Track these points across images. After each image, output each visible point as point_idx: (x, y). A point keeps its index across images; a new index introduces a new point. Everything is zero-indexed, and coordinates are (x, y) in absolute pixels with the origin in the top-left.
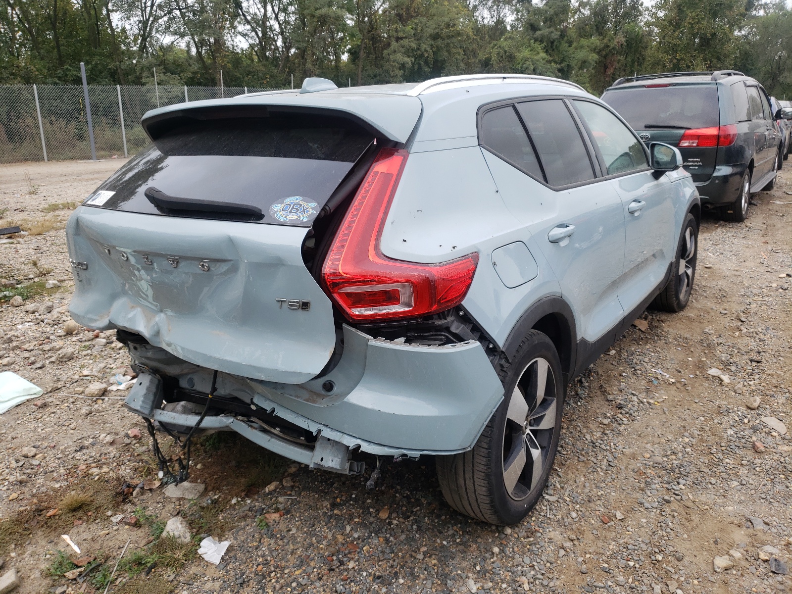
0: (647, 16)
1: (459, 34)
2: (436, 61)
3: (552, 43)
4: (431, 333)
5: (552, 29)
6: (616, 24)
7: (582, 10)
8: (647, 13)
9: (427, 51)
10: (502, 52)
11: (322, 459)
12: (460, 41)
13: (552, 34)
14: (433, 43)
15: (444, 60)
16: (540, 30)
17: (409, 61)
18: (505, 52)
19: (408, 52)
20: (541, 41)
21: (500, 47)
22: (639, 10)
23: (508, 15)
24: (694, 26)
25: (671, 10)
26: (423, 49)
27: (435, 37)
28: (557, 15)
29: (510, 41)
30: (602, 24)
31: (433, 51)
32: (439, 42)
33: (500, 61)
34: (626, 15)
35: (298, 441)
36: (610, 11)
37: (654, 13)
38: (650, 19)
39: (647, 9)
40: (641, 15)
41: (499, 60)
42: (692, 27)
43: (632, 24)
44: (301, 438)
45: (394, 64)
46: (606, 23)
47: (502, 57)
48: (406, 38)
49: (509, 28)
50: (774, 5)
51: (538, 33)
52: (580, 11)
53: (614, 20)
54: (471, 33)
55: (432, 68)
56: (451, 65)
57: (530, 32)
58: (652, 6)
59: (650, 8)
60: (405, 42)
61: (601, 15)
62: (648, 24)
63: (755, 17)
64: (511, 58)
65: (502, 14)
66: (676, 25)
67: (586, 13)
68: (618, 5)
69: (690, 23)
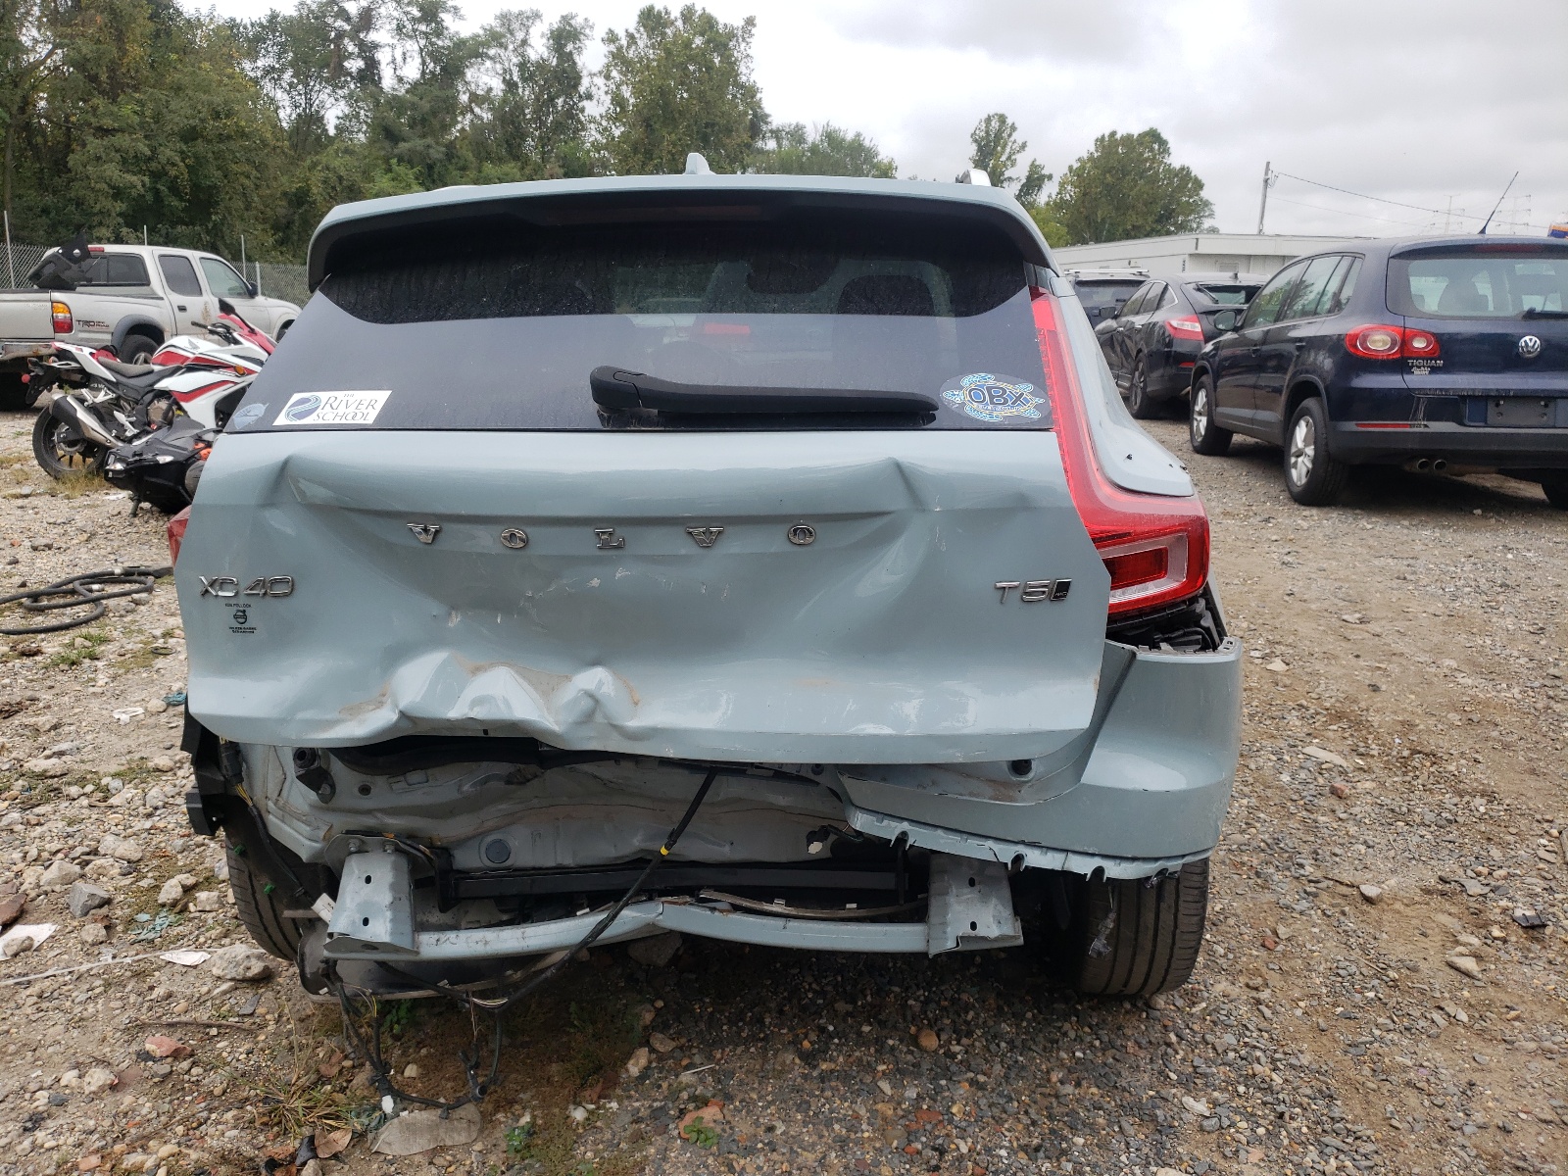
0: (593, 133)
1: (242, 134)
2: (196, 187)
3: (430, 167)
4: (1181, 632)
5: (429, 140)
6: (544, 141)
7: (477, 110)
8: (592, 126)
9: (174, 165)
10: (334, 179)
11: (973, 926)
12: (248, 150)
13: (431, 151)
14: (184, 148)
15: (215, 187)
16: (404, 140)
17: (137, 181)
18: (340, 179)
19: (131, 162)
20: (411, 164)
21: (328, 169)
22: (581, 122)
23: (328, 105)
24: (677, 157)
25: (633, 126)
26: (163, 159)
27: (190, 135)
28: (434, 113)
29: (347, 157)
30: (518, 140)
31: (187, 166)
32: (200, 146)
33: (331, 197)
34: (559, 127)
35: (842, 914)
36: (528, 117)
37: (605, 129)
38: (599, 137)
39: (592, 120)
40: (584, 129)
41: (329, 194)
42: (674, 159)
43: (572, 144)
44: (848, 906)
45: (98, 186)
46: (523, 137)
47: (334, 188)
48: (121, 130)
49: (332, 132)
50: (787, 133)
51: (403, 146)
52: (472, 111)
53: (537, 133)
54: (269, 135)
55: (189, 201)
56: (230, 199)
57: (387, 144)
58: (601, 116)
59: (598, 117)
60: (120, 140)
61: (513, 123)
62: (596, 146)
63: (761, 152)
64: (351, 191)
65: (317, 102)
66: (646, 153)
67: (484, 115)
68: (541, 106)
69: (669, 152)
